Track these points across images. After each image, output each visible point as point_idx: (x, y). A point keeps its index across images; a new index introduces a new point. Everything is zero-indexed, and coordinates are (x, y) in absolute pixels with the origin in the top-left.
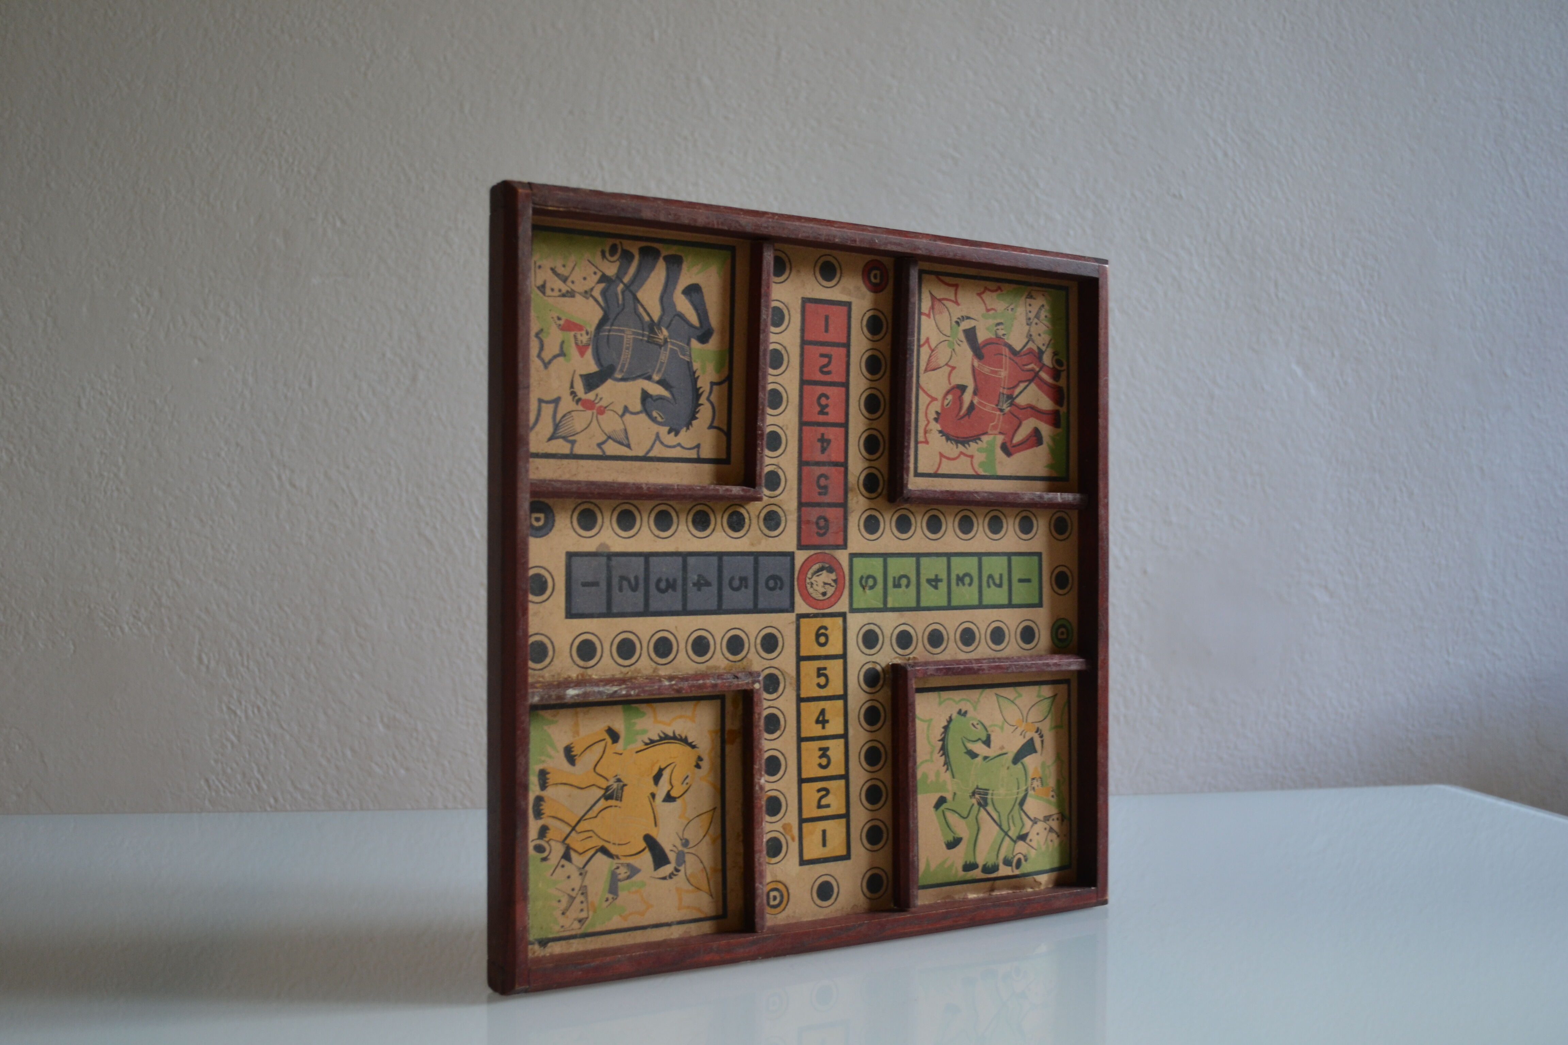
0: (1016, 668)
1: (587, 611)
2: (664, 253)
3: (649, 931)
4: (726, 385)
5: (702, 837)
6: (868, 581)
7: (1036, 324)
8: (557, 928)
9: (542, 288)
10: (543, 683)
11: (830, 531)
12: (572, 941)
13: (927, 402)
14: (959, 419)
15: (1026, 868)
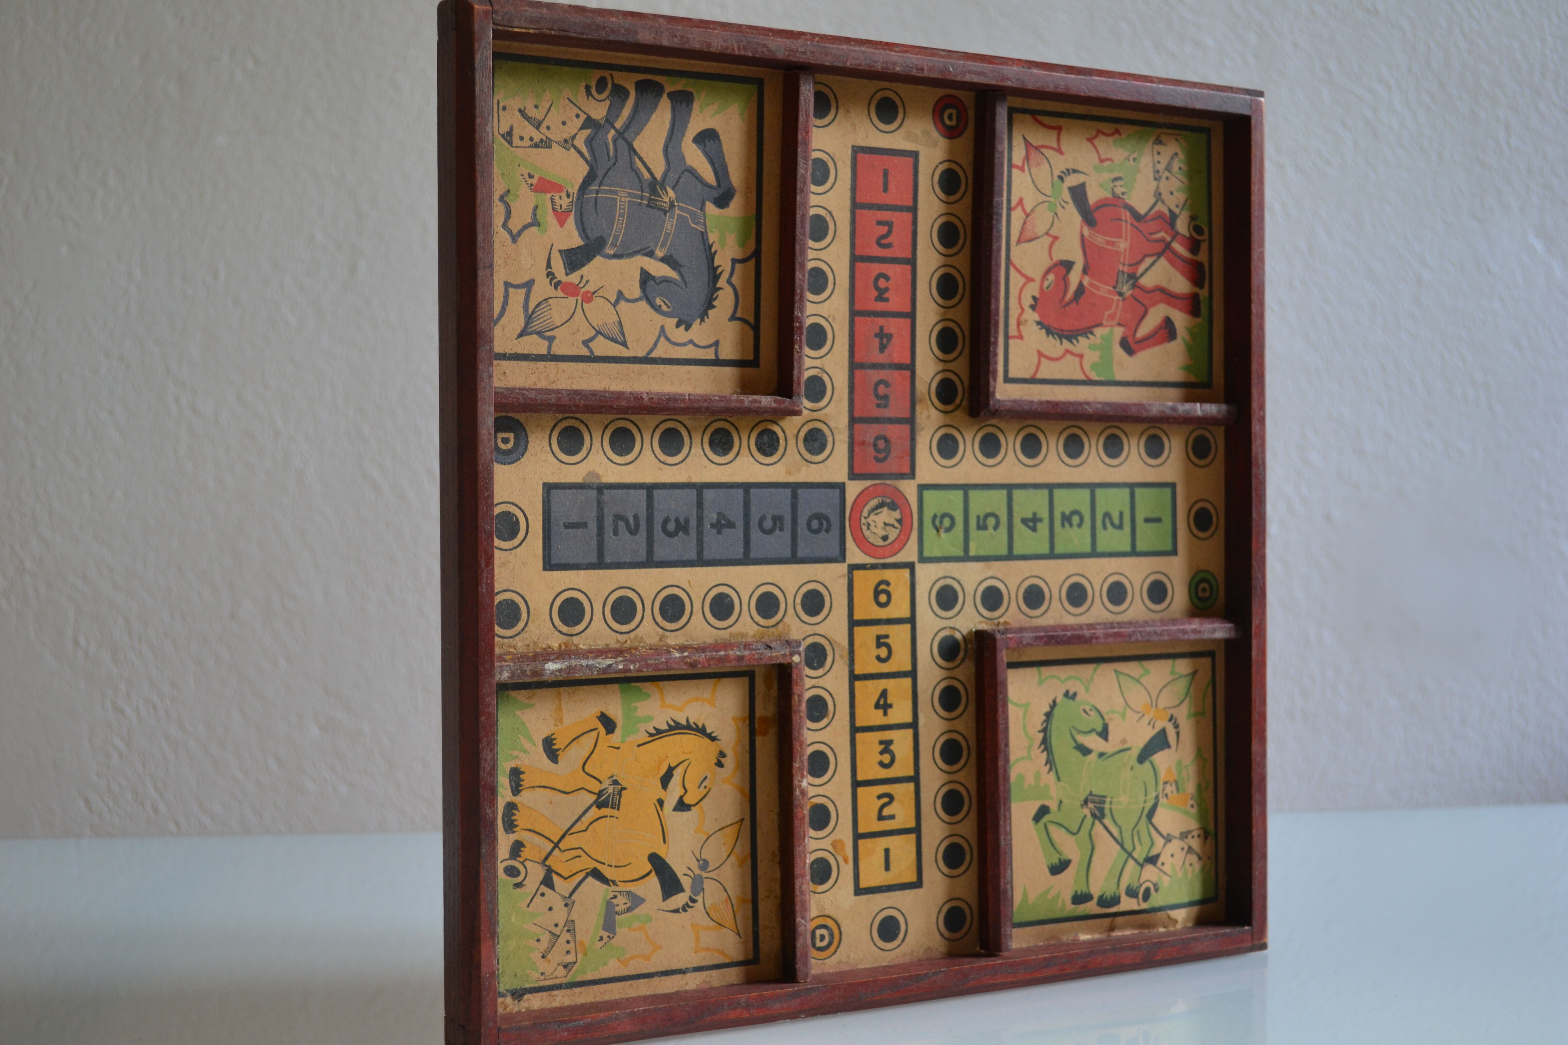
0: (1141, 635)
1: (571, 561)
2: (668, 89)
3: (656, 979)
4: (753, 262)
5: (725, 858)
6: (943, 522)
7: (1167, 178)
8: (536, 975)
9: (508, 136)
10: (514, 654)
11: (893, 455)
12: (555, 992)
13: (1021, 284)
14: (1063, 307)
15: (1156, 900)
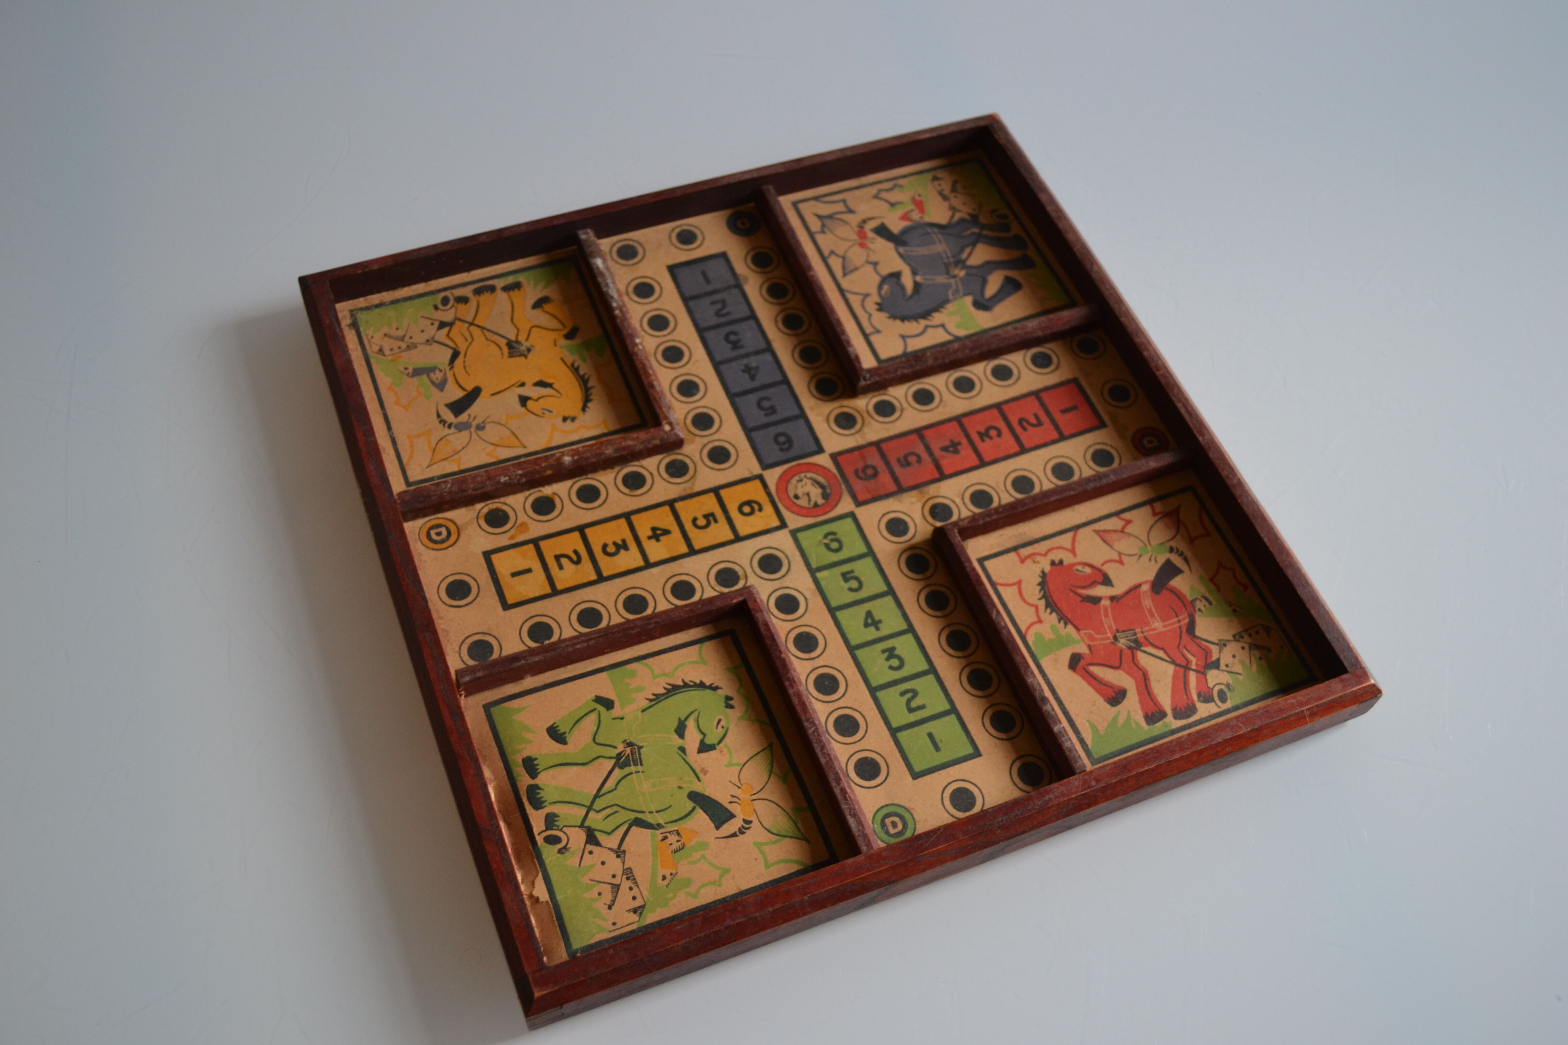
1: (681, 282)
5: (490, 441)
6: (834, 542)
8: (370, 333)
11: (866, 483)
